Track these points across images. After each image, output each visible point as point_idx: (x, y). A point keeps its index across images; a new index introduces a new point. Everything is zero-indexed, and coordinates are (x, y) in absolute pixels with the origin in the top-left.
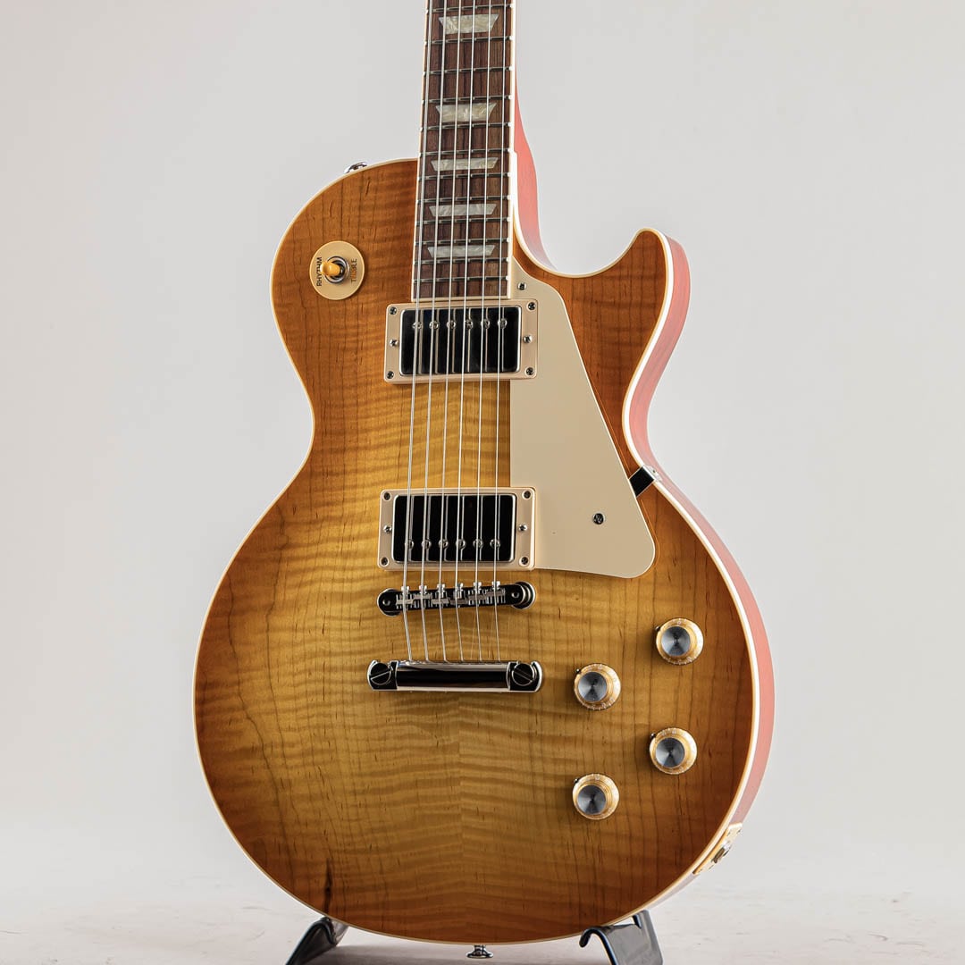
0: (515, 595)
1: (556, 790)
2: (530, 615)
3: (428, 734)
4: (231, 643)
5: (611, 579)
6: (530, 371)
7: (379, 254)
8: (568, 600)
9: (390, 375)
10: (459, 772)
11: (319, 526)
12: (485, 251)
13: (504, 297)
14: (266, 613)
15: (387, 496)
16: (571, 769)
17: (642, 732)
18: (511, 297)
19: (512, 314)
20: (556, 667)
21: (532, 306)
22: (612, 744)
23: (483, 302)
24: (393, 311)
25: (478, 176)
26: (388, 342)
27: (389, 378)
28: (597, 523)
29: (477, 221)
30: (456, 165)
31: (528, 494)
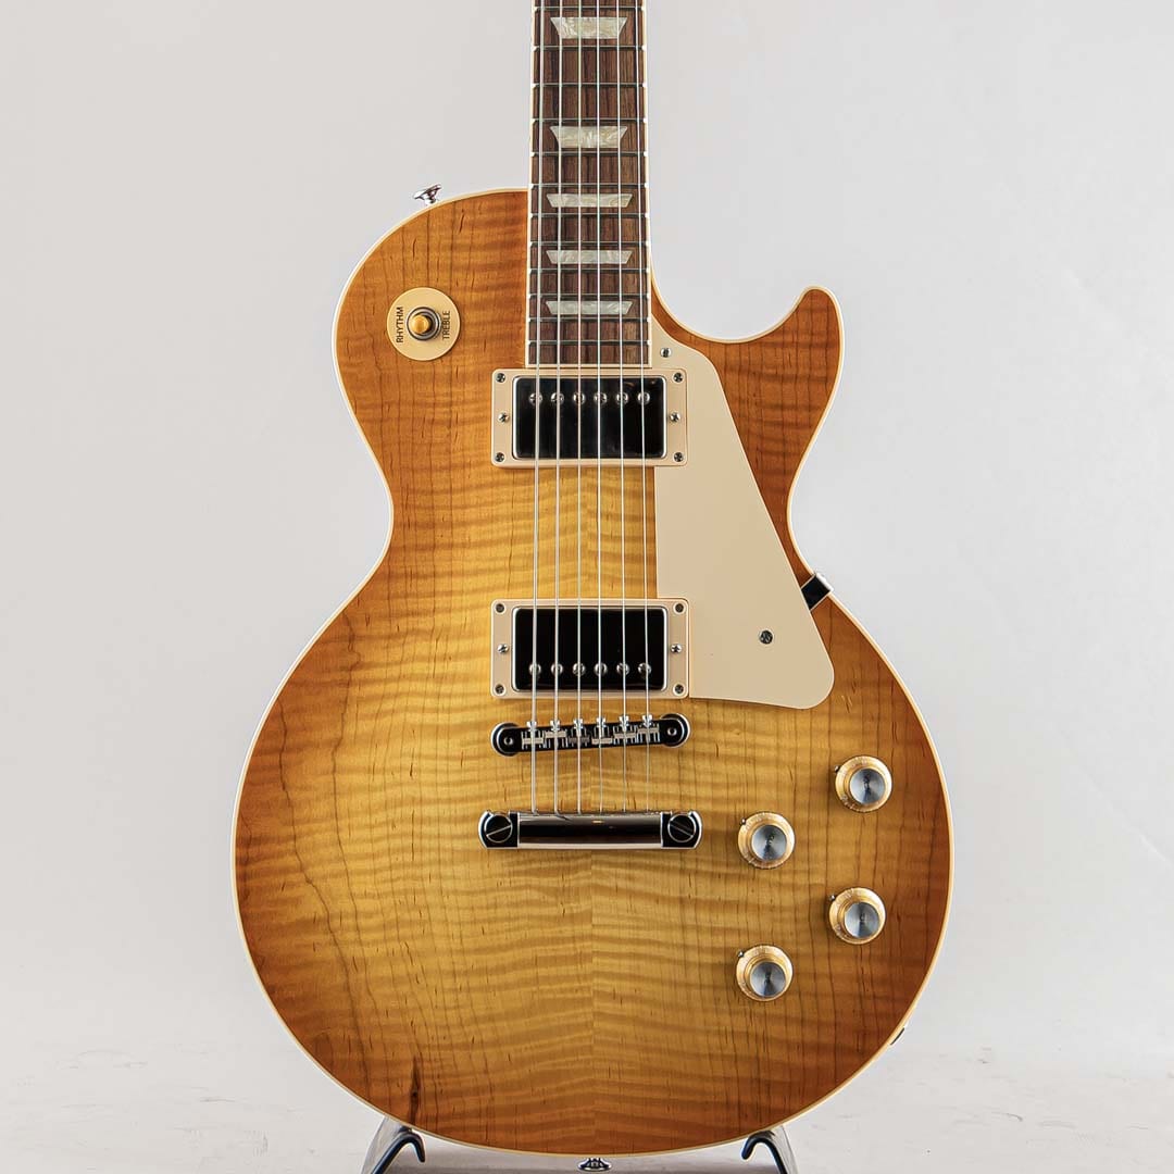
0: (672, 732)
1: (714, 967)
2: (681, 754)
3: (552, 899)
4: (284, 788)
5: (777, 708)
6: (679, 457)
7: (479, 306)
8: (728, 734)
9: (500, 457)
10: (592, 946)
11: (402, 641)
12: (620, 308)
13: (646, 366)
14: (332, 749)
15: (500, 608)
16: (732, 941)
17: (818, 894)
18: (653, 367)
19: (655, 387)
20: (715, 816)
21: (678, 377)
22: (781, 909)
23: (621, 371)
24: (501, 378)
25: (609, 215)
26: (496, 416)
27: (498, 460)
28: (764, 642)
29: (610, 271)
30: (581, 201)
31: (680, 608)
